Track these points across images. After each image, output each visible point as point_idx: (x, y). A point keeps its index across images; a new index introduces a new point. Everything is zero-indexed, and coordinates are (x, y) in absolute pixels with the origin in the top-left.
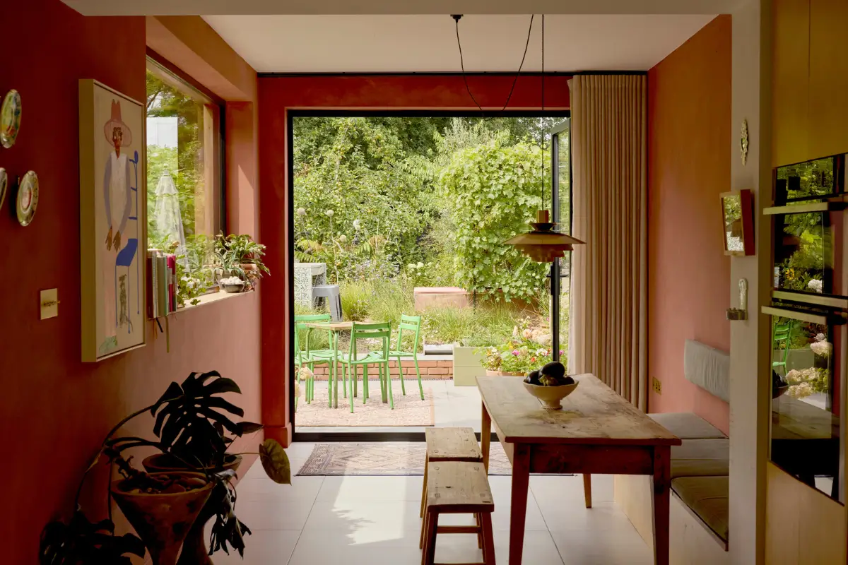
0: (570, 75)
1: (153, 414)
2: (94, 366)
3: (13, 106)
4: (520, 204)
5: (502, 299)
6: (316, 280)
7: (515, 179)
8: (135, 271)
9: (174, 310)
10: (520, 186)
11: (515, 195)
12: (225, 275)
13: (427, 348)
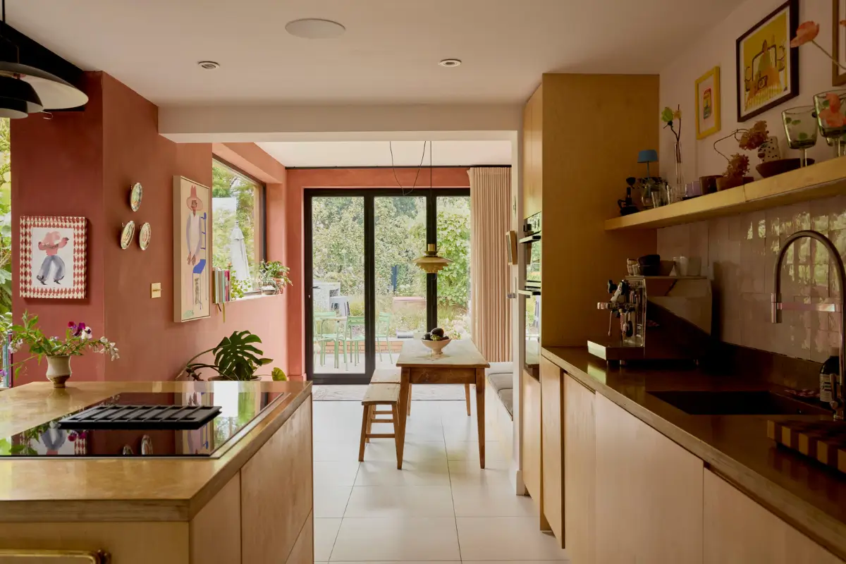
0: (469, 167)
1: (214, 353)
2: (181, 324)
3: (138, 191)
4: (457, 245)
5: (447, 305)
6: (332, 293)
7: (455, 229)
8: (205, 276)
9: (229, 300)
10: (458, 234)
11: (455, 239)
12: (265, 285)
13: (400, 334)
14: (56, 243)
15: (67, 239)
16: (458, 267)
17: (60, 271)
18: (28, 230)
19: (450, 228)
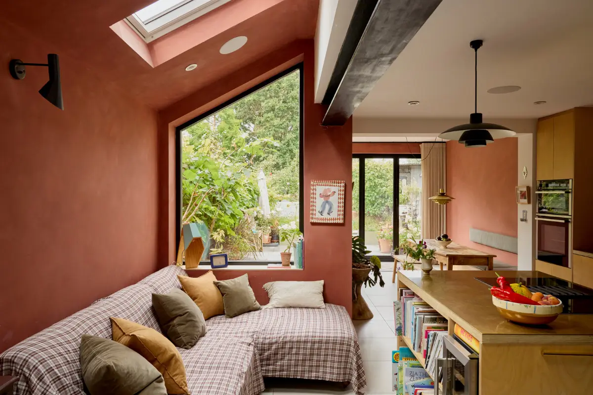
0: (421, 143)
10: (376, 176)
11: (374, 179)
14: (329, 194)
15: (335, 192)
16: (375, 194)
17: (331, 208)
18: (315, 187)
19: (372, 172)
